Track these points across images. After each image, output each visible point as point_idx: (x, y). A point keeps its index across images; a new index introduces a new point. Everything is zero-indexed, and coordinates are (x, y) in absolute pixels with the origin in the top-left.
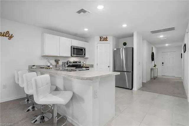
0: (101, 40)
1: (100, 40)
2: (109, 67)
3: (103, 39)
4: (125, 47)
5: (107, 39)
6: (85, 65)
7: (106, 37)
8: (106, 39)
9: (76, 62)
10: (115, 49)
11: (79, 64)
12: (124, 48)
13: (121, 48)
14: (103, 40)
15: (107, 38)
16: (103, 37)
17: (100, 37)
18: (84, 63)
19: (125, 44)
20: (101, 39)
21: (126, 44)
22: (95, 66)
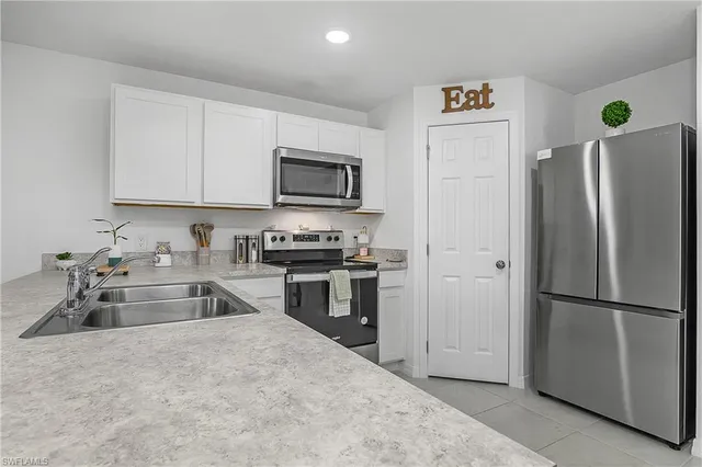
0: (454, 105)
1: (447, 109)
2: (500, 265)
3: (463, 99)
4: (615, 132)
5: (486, 98)
6: (363, 252)
7: (486, 86)
8: (480, 99)
9: (314, 238)
10: (546, 154)
11: (332, 245)
12: (610, 141)
13: (589, 146)
14: (466, 107)
15: (486, 90)
16: (460, 88)
17: (447, 91)
18: (363, 239)
19: (616, 114)
20: (448, 100)
21: (627, 110)
22: (416, 258)
